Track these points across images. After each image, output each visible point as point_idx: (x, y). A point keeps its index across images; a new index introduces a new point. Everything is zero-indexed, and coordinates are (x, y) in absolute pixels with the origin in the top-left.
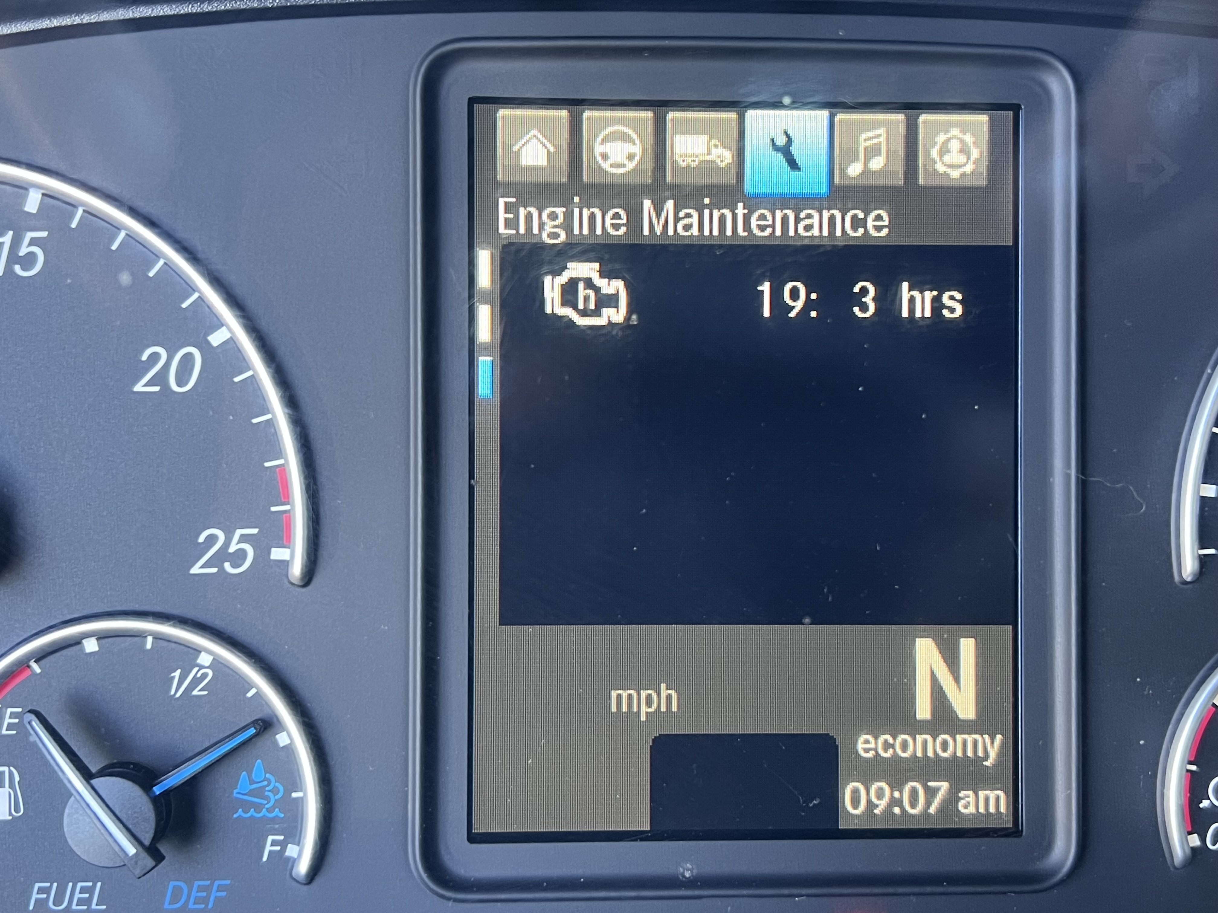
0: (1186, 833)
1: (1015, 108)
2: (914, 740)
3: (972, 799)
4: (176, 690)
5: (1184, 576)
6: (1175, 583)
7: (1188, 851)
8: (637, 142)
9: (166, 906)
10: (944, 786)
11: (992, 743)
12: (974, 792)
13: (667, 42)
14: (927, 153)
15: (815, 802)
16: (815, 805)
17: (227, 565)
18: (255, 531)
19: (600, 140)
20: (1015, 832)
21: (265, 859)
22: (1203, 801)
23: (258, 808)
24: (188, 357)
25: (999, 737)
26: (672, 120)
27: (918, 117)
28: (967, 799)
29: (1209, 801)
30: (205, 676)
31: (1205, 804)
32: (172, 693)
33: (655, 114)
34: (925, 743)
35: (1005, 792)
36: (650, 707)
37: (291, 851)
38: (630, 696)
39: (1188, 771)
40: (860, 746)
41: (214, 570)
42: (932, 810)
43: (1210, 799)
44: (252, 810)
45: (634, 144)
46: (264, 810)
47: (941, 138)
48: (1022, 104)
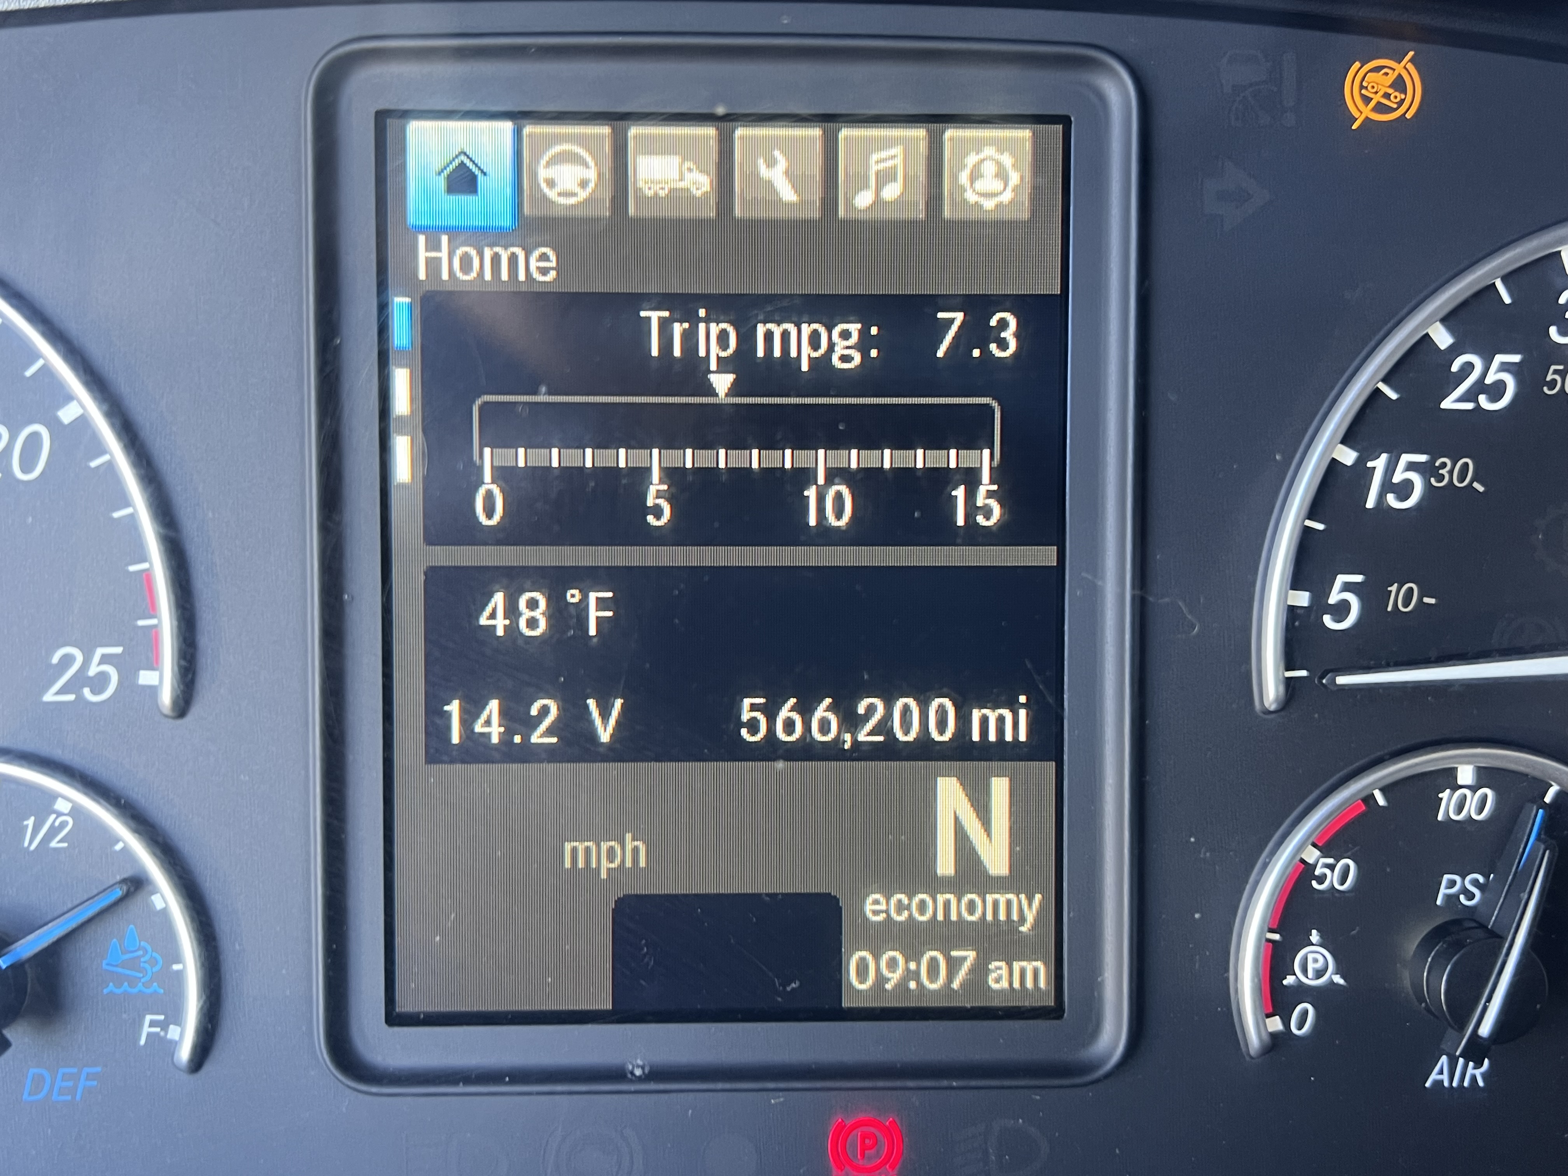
0: (1264, 1015)
1: (1065, 121)
2: (935, 901)
3: (1004, 972)
4: (31, 842)
5: (1267, 705)
6: (1256, 712)
7: (1265, 1037)
8: (592, 163)
9: (25, 1096)
10: (971, 955)
11: (1030, 905)
12: (1007, 964)
13: (620, 38)
14: (955, 178)
15: (793, 985)
16: (793, 989)
17: (86, 692)
18: (119, 650)
19: (545, 163)
20: (1056, 1012)
21: (142, 1042)
22: (1288, 977)
23: (132, 982)
24: (35, 438)
25: (1038, 897)
26: (635, 137)
27: (943, 132)
28: (999, 972)
29: (1294, 977)
30: (63, 825)
31: (1289, 980)
32: (26, 844)
33: (613, 129)
34: (947, 904)
35: (1045, 964)
36: (612, 862)
37: (173, 1032)
38: (587, 850)
39: (1269, 940)
40: (869, 907)
41: (71, 697)
42: (956, 985)
43: (1295, 974)
44: (126, 984)
45: (587, 166)
46: (140, 984)
47: (972, 159)
48: (1071, 115)
